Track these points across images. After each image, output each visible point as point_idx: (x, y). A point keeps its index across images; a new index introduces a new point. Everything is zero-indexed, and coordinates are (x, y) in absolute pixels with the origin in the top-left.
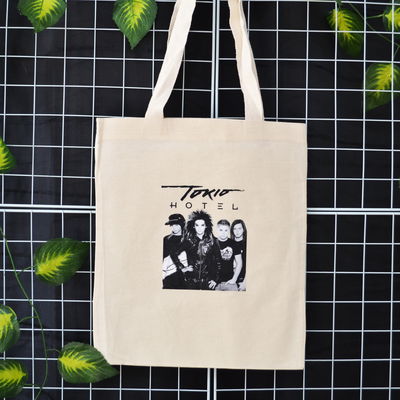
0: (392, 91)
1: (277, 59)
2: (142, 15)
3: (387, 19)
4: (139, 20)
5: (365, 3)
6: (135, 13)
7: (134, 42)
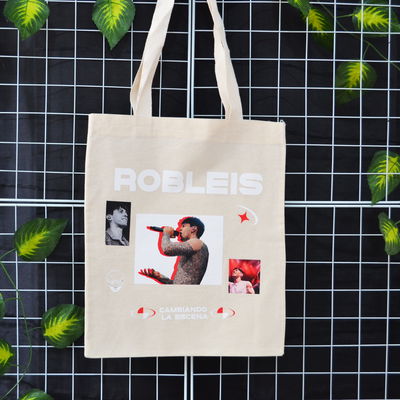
0: (361, 89)
1: (250, 59)
2: (121, 17)
3: (356, 19)
4: (117, 21)
5: (335, 3)
6: (114, 14)
7: (113, 42)
